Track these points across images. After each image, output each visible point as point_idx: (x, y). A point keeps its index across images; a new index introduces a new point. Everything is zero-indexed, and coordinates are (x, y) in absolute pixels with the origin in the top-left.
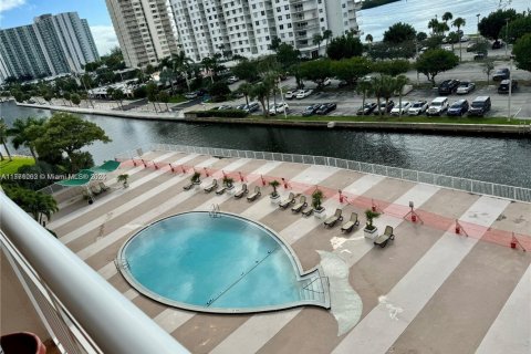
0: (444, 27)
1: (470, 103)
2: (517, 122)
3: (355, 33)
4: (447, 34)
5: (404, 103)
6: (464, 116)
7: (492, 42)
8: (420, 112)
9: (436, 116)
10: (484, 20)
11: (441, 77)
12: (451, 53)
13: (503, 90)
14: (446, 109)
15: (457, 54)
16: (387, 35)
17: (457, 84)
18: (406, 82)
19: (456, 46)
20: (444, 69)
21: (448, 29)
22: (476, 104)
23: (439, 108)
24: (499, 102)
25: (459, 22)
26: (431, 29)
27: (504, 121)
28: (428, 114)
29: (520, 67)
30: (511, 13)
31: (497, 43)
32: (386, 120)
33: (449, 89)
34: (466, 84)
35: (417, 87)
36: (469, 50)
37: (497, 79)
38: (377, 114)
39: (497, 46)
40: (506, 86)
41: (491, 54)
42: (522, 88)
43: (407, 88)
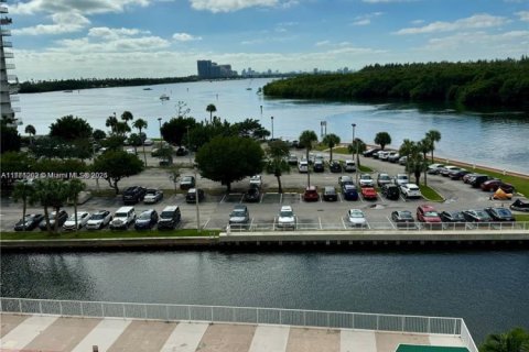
0: (124, 128)
1: (159, 213)
2: (207, 233)
3: (10, 121)
4: (128, 135)
5: (80, 214)
6: (154, 229)
7: (176, 149)
8: (102, 226)
9: (122, 229)
10: (166, 124)
11: (126, 183)
12: (135, 156)
13: (191, 200)
14: (133, 221)
15: (141, 158)
16: (54, 127)
17: (144, 192)
18: (82, 187)
19: (140, 149)
20: (128, 175)
21: (129, 130)
22: (165, 215)
23: (124, 220)
24: (188, 212)
25: (140, 124)
26: (110, 128)
27: (194, 232)
28: (112, 228)
29: (205, 175)
30: (191, 121)
31: (181, 150)
32: (57, 236)
33: (135, 197)
34: (153, 192)
35: (97, 195)
36: (154, 155)
37: (185, 188)
38: (44, 228)
39: (181, 154)
40: (193, 194)
41: (176, 161)
42: (209, 197)
43: (82, 195)
